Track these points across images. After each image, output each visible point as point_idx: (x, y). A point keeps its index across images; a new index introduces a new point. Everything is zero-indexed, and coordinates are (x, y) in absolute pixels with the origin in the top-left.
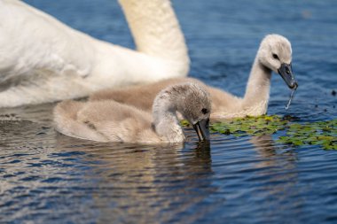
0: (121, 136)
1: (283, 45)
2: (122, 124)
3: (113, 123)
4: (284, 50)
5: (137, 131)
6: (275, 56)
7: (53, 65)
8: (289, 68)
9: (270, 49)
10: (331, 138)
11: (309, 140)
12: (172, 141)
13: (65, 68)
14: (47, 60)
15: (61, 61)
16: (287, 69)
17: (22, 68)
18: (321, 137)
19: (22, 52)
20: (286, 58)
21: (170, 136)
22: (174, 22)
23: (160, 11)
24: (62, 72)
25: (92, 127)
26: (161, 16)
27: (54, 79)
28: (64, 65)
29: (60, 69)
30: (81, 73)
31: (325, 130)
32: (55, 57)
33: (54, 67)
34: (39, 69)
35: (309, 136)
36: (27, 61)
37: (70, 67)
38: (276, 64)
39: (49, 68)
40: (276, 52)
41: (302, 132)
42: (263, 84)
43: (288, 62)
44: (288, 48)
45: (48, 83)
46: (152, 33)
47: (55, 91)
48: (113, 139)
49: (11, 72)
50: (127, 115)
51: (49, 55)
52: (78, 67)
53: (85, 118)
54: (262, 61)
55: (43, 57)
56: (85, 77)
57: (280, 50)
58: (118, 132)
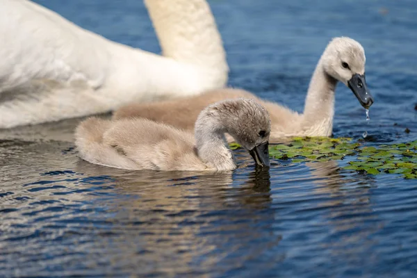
0: (155, 162)
1: (355, 50)
2: (157, 148)
3: (147, 147)
4: (357, 58)
5: (176, 156)
6: (345, 65)
7: (57, 74)
8: (362, 79)
9: (339, 56)
10: (412, 165)
11: (386, 167)
12: (220, 169)
13: (72, 78)
14: (49, 68)
15: (68, 68)
16: (360, 81)
17: (19, 78)
18: (400, 163)
19: (19, 58)
20: (358, 67)
21: (216, 162)
22: (210, 19)
23: (192, 7)
24: (68, 83)
25: (121, 152)
26: (193, 12)
27: (58, 92)
28: (70, 74)
29: (67, 79)
30: (92, 83)
31: (404, 155)
32: (60, 63)
33: (58, 77)
34: (39, 79)
35: (385, 163)
36: (25, 69)
37: (78, 76)
38: (345, 75)
39: (52, 78)
40: (346, 60)
41: (377, 156)
42: (325, 98)
43: (362, 72)
44: (361, 55)
45: (51, 96)
46: (182, 34)
47: (60, 106)
48: (147, 166)
49: (5, 83)
50: (163, 137)
51: (53, 61)
52: (89, 77)
53: (112, 140)
54: (328, 70)
55: (44, 64)
56: (97, 88)
57: (352, 57)
58: (152, 157)
